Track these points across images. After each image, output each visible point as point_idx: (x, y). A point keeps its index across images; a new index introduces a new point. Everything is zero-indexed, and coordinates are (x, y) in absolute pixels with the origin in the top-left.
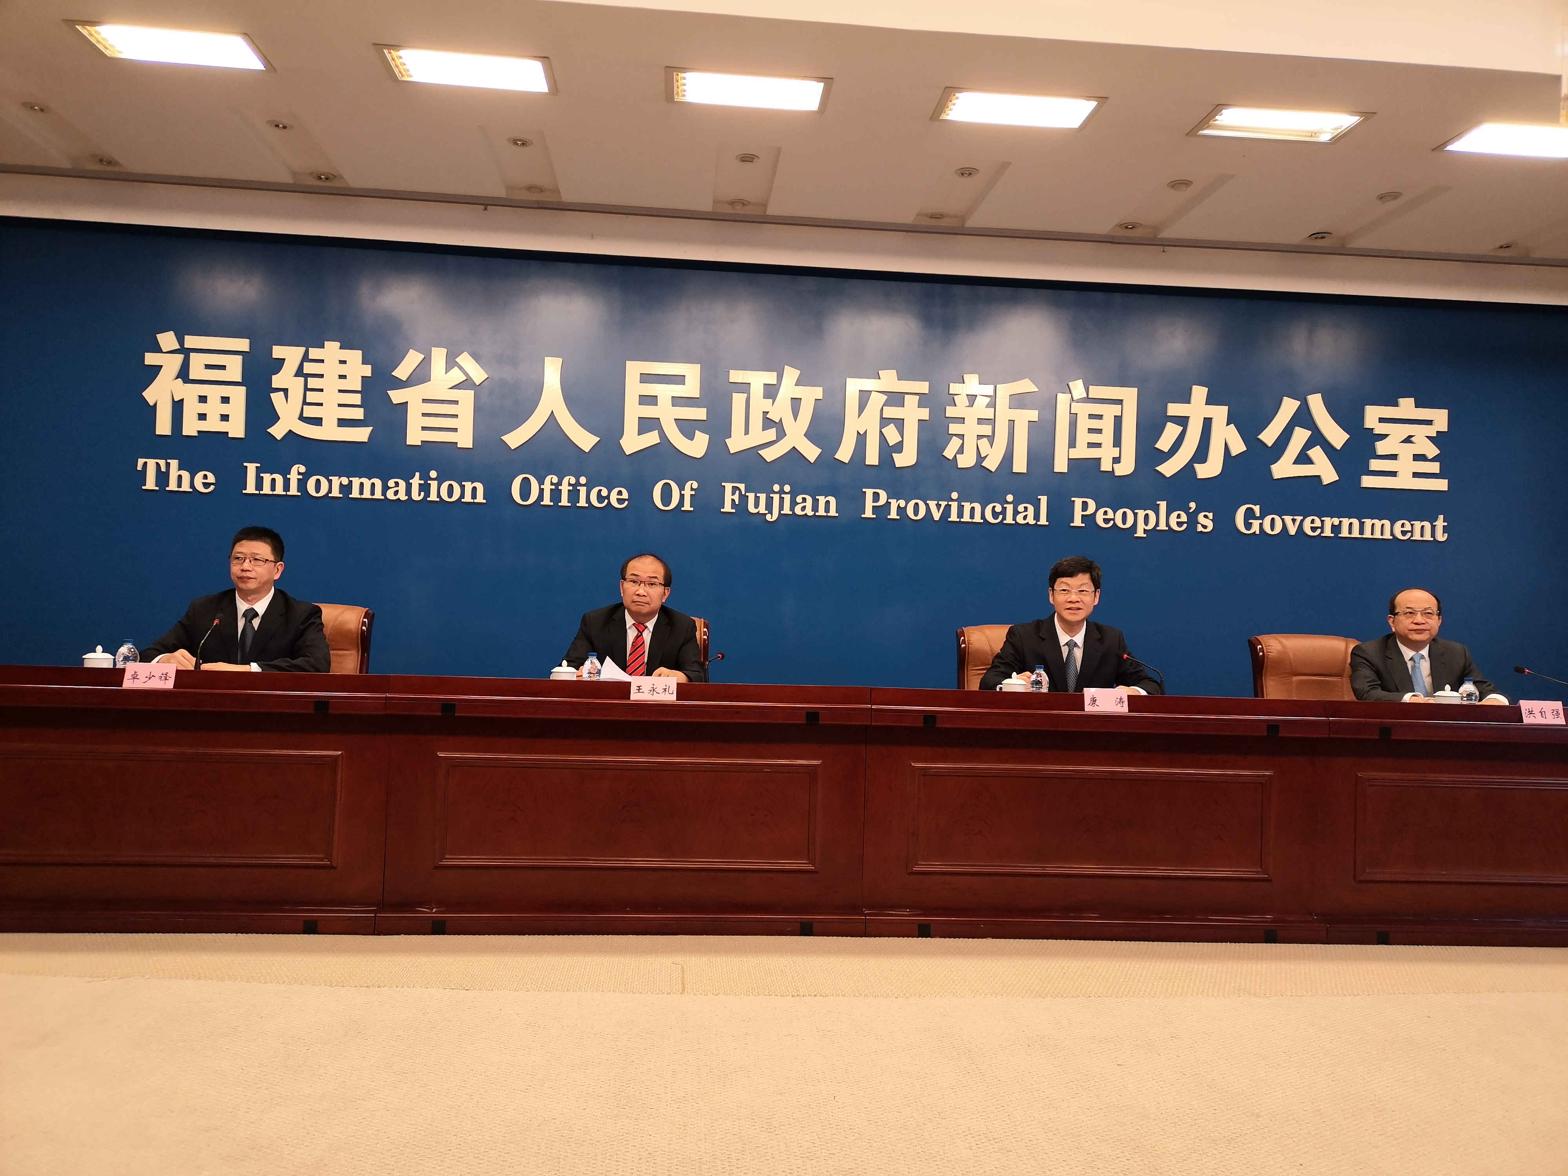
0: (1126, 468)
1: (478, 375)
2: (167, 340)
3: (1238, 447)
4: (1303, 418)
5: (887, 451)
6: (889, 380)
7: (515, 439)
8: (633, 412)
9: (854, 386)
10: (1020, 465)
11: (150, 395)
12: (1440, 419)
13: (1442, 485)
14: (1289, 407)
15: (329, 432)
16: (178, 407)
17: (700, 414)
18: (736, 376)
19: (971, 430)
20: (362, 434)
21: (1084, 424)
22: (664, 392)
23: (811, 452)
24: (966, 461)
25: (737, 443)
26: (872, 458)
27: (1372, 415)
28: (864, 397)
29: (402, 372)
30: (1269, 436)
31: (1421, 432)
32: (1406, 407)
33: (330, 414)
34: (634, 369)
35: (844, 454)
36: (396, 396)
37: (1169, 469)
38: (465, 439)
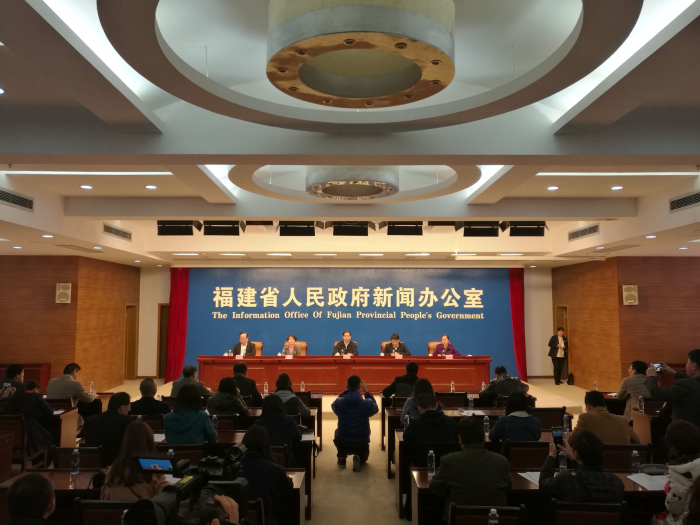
0: (412, 305)
1: (278, 292)
2: (217, 288)
3: (436, 300)
4: (450, 293)
5: (361, 303)
6: (361, 289)
7: (285, 305)
8: (309, 298)
9: (354, 291)
10: (389, 305)
11: (214, 299)
12: (481, 292)
13: (482, 306)
14: (447, 291)
15: (249, 305)
16: (220, 302)
17: (322, 298)
18: (329, 290)
19: (379, 298)
20: (255, 305)
21: (403, 296)
22: (315, 294)
23: (345, 305)
24: (378, 305)
25: (330, 303)
26: (358, 305)
27: (466, 292)
28: (356, 293)
29: (263, 292)
30: (443, 297)
31: (477, 295)
32: (473, 290)
33: (249, 301)
34: (309, 289)
35: (352, 304)
36: (261, 297)
37: (421, 305)
38: (275, 305)
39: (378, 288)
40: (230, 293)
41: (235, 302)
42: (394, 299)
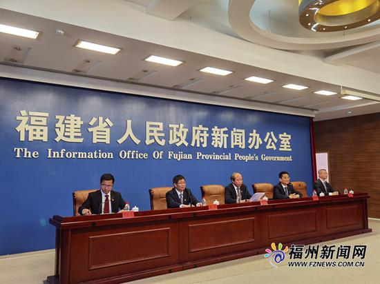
0: (243, 147)
2: (24, 112)
4: (270, 137)
5: (201, 143)
7: (120, 141)
8: (148, 134)
9: (194, 129)
10: (225, 147)
11: (18, 129)
12: (289, 136)
13: (290, 150)
15: (72, 139)
17: (163, 135)
18: (170, 126)
19: (216, 139)
20: (81, 140)
21: (236, 137)
22: (155, 129)
23: (186, 144)
24: (216, 146)
25: (171, 142)
26: (198, 145)
27: (280, 136)
28: (196, 131)
29: (91, 123)
30: (266, 140)
31: (287, 140)
32: (285, 135)
33: (72, 135)
34: (148, 123)
35: (193, 144)
36: (90, 130)
37: (250, 147)
38: (108, 142)
39: (216, 128)
40: (44, 122)
41: (52, 133)
42: (229, 140)
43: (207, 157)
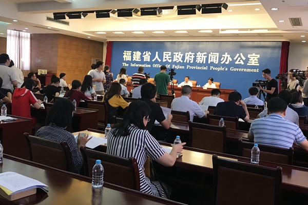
0: (217, 63)
1: (150, 54)
2: (125, 51)
3: (231, 60)
5: (190, 61)
6: (190, 53)
7: (153, 60)
8: (164, 57)
11: (124, 57)
12: (258, 56)
13: (258, 65)
14: (238, 55)
17: (171, 57)
18: (174, 53)
19: (199, 58)
20: (140, 60)
21: (212, 57)
22: (167, 55)
23: (182, 61)
24: (198, 62)
25: (174, 60)
27: (249, 56)
28: (187, 55)
30: (235, 59)
31: (256, 58)
32: (254, 55)
33: (138, 58)
34: (164, 53)
35: (185, 61)
36: (143, 56)
37: (222, 63)
39: (199, 53)
40: (130, 54)
41: (132, 58)
42: (207, 59)
43: (193, 68)
